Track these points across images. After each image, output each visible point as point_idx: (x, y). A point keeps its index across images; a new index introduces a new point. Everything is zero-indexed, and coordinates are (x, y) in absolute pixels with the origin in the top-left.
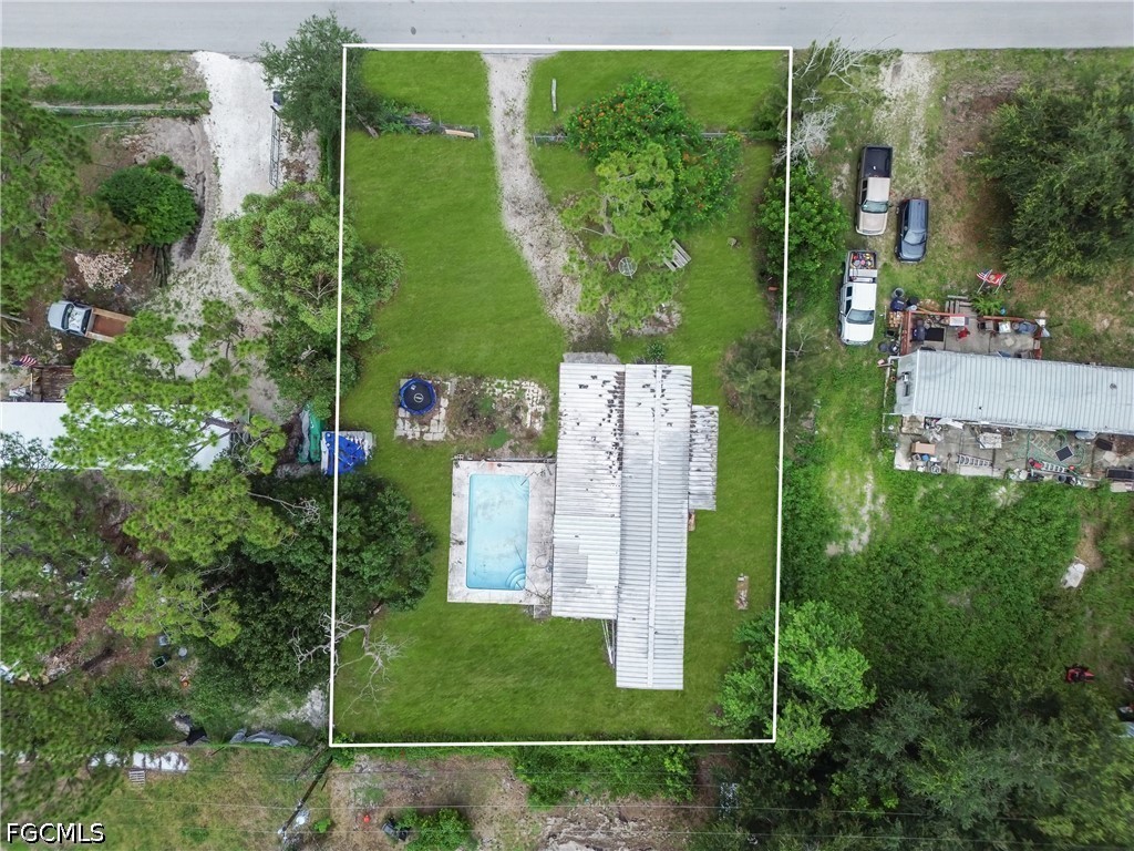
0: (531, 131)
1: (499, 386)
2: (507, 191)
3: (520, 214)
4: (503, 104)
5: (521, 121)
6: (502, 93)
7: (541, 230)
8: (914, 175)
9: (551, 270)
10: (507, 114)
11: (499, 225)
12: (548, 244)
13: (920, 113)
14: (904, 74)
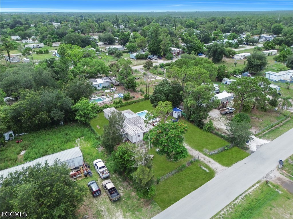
4: (212, 162)
5: (205, 162)
6: (215, 164)
10: (209, 161)
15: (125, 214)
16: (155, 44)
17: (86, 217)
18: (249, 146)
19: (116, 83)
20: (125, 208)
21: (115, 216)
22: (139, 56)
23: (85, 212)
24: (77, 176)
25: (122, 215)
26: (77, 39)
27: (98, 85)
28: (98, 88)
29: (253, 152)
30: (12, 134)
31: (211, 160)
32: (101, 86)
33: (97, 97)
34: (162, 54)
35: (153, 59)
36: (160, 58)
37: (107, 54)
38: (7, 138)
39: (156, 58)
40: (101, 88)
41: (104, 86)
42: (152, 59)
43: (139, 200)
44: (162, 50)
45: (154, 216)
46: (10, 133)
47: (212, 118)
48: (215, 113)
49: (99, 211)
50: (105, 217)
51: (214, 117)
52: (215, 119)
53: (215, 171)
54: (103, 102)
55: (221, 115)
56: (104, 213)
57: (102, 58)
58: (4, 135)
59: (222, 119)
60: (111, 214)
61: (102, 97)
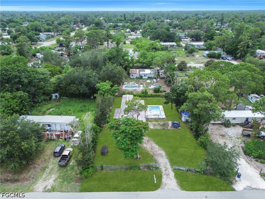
0: (161, 171)
1: (159, 128)
2: (164, 158)
3: (160, 154)
4: (170, 177)
5: (164, 173)
6: (171, 180)
7: (154, 151)
8: (53, 162)
9: (150, 144)
10: (168, 175)
11: (165, 151)
12: (152, 149)
13: (44, 176)
14: (44, 186)
15: (57, 179)
16: (233, 44)
17: (36, 166)
18: (236, 181)
19: (161, 76)
20: (62, 174)
21: (51, 176)
23: (40, 163)
24: (60, 137)
25: (55, 178)
26: (163, 34)
27: (144, 75)
28: (144, 77)
29: (233, 190)
30: (57, 96)
31: (172, 174)
32: (146, 76)
33: (135, 84)
34: (238, 55)
35: (227, 59)
36: (235, 60)
37: (184, 50)
38: (54, 97)
39: (229, 59)
40: (147, 78)
41: (149, 77)
42: (225, 60)
43: (77, 174)
44: (240, 51)
45: (72, 192)
46: (56, 94)
47: (225, 134)
48: (235, 131)
49: (47, 167)
50: (45, 173)
51: (228, 135)
52: (226, 137)
53: (163, 185)
54: (136, 90)
55: (241, 135)
56: (48, 170)
57: (175, 52)
58: (52, 94)
59: (237, 139)
60: (50, 173)
61: (139, 85)
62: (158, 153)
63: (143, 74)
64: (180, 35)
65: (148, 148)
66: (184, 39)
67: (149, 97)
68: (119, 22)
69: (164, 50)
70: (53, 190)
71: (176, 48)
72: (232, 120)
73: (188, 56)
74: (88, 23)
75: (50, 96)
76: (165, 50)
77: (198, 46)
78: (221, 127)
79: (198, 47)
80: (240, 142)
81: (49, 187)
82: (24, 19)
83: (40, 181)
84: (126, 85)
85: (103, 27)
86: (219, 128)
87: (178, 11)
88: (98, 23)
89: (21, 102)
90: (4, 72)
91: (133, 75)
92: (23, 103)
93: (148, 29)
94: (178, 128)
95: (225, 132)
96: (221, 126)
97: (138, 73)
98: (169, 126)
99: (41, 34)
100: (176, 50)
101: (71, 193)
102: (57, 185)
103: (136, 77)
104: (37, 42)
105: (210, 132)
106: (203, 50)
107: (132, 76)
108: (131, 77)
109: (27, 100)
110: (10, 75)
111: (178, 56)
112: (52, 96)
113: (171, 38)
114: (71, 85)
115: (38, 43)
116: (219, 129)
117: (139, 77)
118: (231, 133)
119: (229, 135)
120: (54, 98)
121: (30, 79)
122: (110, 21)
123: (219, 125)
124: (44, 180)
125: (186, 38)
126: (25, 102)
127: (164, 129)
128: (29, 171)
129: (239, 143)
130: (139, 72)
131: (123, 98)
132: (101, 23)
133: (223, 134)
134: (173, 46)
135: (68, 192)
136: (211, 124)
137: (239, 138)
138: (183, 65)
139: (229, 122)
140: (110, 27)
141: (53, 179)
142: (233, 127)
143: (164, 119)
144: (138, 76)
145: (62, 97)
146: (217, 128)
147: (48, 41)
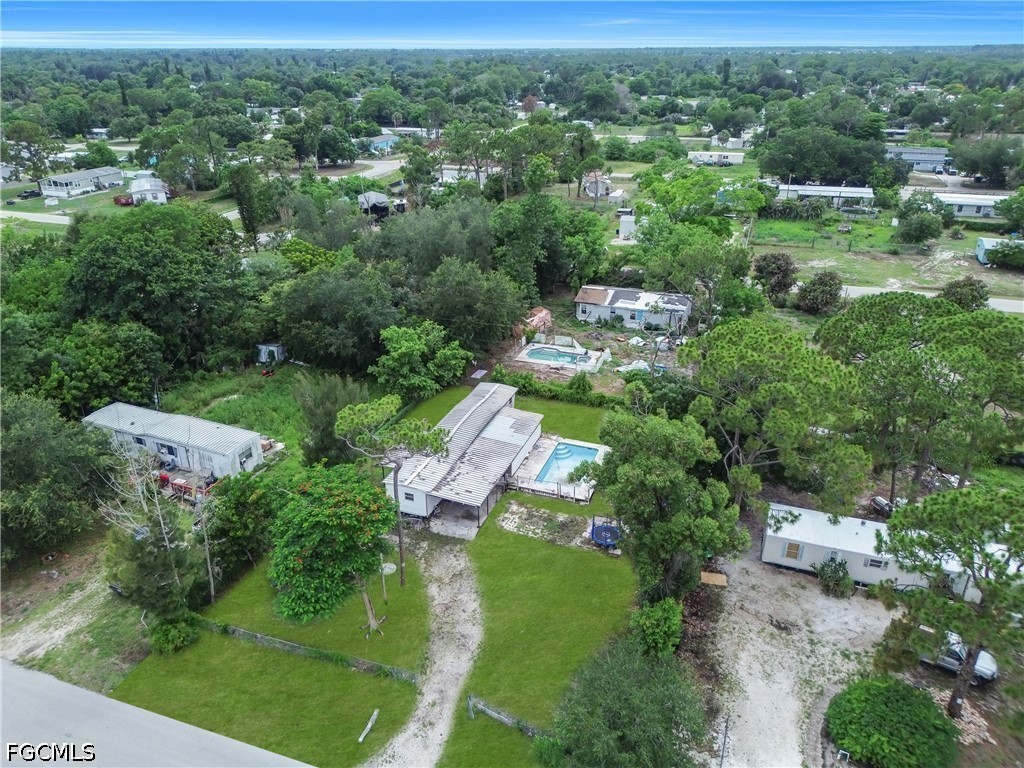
0: (414, 701)
1: (537, 534)
2: (466, 657)
3: (462, 635)
4: (431, 735)
6: (426, 747)
7: (449, 619)
9: (455, 591)
10: (431, 724)
12: (448, 608)
13: (55, 612)
14: (30, 644)
15: (83, 631)
17: (54, 574)
20: (105, 622)
21: (70, 618)
22: (1005, 256)
23: (72, 569)
24: (186, 496)
25: (78, 628)
27: (629, 314)
28: (629, 324)
30: (273, 352)
31: (446, 726)
32: (640, 318)
33: (577, 345)
37: (896, 222)
38: (264, 358)
40: (640, 327)
41: (649, 324)
46: (271, 348)
47: (801, 623)
48: (857, 620)
49: (81, 586)
50: (64, 604)
51: (813, 628)
52: (795, 637)
53: (380, 759)
54: (562, 368)
55: (875, 645)
56: (77, 596)
57: (849, 232)
58: (260, 347)
59: (839, 659)
60: (75, 608)
61: (586, 353)
62: (459, 629)
63: (627, 309)
64: (904, 157)
65: (436, 602)
66: (940, 173)
67: (592, 405)
68: (697, 93)
69: (801, 217)
70: (44, 665)
71: (864, 212)
72: (866, 565)
73: (895, 253)
74: (572, 96)
75: (249, 352)
76: (808, 217)
77: (978, 212)
78: (803, 588)
79: (981, 214)
80: (842, 675)
81: (40, 653)
82: (367, 79)
83: (35, 624)
84: (537, 346)
85: (616, 113)
86: (791, 591)
87: (1005, 46)
88: (597, 96)
89: (128, 357)
90: (99, 254)
91: (589, 308)
92: (133, 363)
93: (783, 124)
94: (611, 552)
95: (806, 613)
96: (809, 585)
97: (606, 303)
98: (584, 534)
99: (385, 130)
100: (857, 222)
101: (84, 691)
102: (68, 651)
103: (599, 318)
104: (352, 159)
105: (734, 599)
106: (992, 231)
107: (584, 312)
108: (581, 317)
109: (147, 355)
110: (115, 268)
111: (849, 251)
112: (258, 353)
113: (856, 170)
114: (304, 322)
115: (356, 162)
116: (788, 596)
117: (608, 318)
118: (833, 625)
119: (811, 632)
120: (264, 360)
121: (174, 288)
122: (663, 87)
123: (801, 578)
124: (45, 627)
125: (947, 172)
126: (140, 360)
127: (552, 542)
128: (29, 585)
129: (836, 678)
130: (613, 302)
131: (473, 392)
132: (611, 96)
133: (792, 619)
134: (857, 201)
135: (75, 684)
136: (766, 566)
137: (852, 657)
138: (823, 291)
139: (841, 574)
140: (643, 112)
141: (71, 628)
142: (864, 600)
143: (582, 503)
144: (606, 315)
145: (292, 361)
146: (780, 589)
147: (396, 156)
